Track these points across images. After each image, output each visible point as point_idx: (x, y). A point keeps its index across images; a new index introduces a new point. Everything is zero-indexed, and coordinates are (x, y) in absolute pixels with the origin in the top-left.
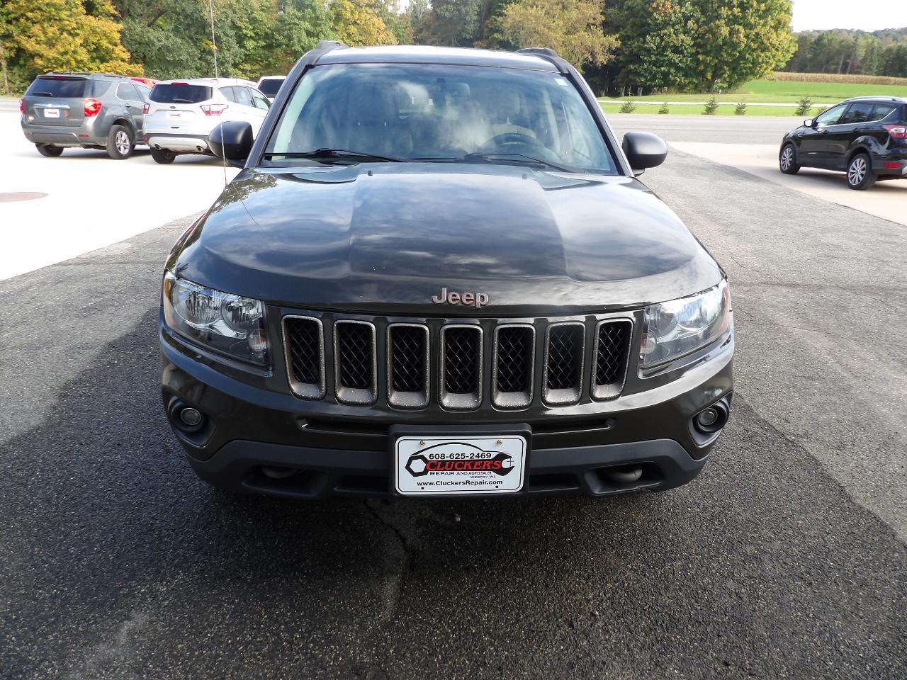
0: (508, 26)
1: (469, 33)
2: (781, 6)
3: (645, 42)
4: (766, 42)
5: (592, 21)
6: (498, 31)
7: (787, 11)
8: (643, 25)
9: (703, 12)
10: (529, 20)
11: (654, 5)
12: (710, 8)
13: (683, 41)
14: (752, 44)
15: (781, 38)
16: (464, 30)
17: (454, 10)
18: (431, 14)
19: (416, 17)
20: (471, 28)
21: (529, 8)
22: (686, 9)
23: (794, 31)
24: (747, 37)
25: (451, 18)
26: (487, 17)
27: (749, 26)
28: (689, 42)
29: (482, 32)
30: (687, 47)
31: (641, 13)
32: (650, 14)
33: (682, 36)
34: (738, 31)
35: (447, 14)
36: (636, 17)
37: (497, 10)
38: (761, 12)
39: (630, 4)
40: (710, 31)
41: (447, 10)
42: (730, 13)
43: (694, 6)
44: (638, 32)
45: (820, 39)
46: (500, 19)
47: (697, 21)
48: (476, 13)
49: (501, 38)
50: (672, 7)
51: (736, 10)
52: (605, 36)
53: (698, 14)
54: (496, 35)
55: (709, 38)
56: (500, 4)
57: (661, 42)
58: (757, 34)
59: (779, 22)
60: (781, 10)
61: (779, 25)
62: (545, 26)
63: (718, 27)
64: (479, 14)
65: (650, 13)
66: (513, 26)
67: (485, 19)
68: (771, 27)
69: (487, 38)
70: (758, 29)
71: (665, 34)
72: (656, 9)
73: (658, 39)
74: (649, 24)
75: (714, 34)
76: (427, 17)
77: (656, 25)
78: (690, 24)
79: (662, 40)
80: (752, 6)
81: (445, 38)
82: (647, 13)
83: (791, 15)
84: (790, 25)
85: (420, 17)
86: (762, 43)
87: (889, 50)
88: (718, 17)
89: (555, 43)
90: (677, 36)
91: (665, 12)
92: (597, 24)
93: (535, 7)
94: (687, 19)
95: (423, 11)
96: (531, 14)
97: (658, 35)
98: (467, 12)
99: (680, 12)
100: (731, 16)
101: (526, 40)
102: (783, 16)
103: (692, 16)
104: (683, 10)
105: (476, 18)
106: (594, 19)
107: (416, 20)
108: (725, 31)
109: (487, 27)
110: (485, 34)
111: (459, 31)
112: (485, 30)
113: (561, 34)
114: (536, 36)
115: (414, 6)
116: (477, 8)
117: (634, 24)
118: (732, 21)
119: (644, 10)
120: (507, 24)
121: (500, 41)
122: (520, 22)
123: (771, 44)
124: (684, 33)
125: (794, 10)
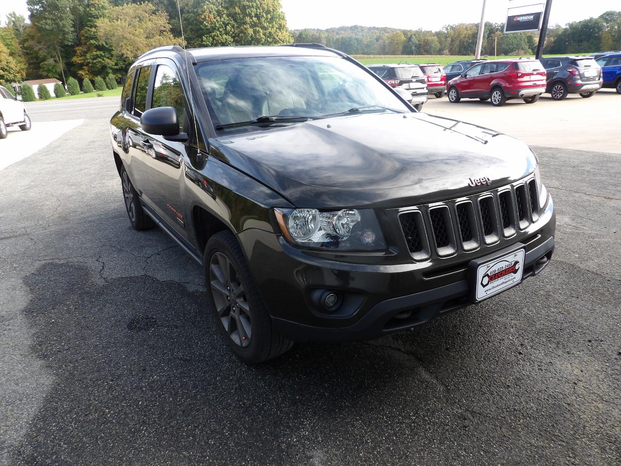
0: (102, 34)
1: (69, 41)
2: (279, 16)
3: (202, 41)
4: (276, 37)
5: (163, 28)
6: (92, 38)
7: (283, 19)
8: (198, 30)
9: (235, 20)
10: (117, 30)
11: (203, 17)
12: (239, 18)
13: (226, 39)
14: (269, 39)
15: (284, 34)
16: (65, 38)
17: (53, 23)
18: (32, 28)
19: (17, 30)
20: (71, 37)
21: (115, 21)
22: (224, 19)
23: (289, 30)
24: (264, 34)
25: (52, 30)
26: (80, 29)
27: (264, 28)
28: (230, 40)
29: (80, 40)
30: (230, 43)
31: (195, 22)
32: (202, 23)
33: (225, 36)
34: (259, 32)
35: (47, 27)
36: (192, 25)
37: (88, 23)
38: (269, 20)
39: (186, 16)
40: (242, 32)
41: (46, 24)
42: (251, 20)
43: (228, 17)
44: (196, 35)
45: (301, 35)
46: (93, 29)
47: (233, 26)
48: (72, 26)
49: (96, 43)
50: (215, 18)
51: (255, 19)
52: (175, 38)
53: (233, 22)
54: (92, 41)
55: (242, 36)
56: (90, 19)
57: (213, 40)
58: (270, 33)
59: (281, 25)
60: (280, 18)
61: (281, 27)
62: (130, 33)
63: (246, 29)
64: (74, 26)
65: (201, 21)
66: (105, 34)
67: (80, 30)
68: (276, 28)
69: (85, 44)
70: (270, 30)
71: (215, 35)
72: (205, 19)
73: (211, 39)
74: (202, 29)
75: (245, 33)
76: (28, 30)
77: (208, 29)
78: (228, 28)
79: (213, 39)
80: (263, 16)
81: (50, 45)
82: (199, 22)
83: (286, 21)
84: (287, 27)
85: (21, 29)
86: (274, 38)
87: (338, 40)
88: (245, 23)
89: (141, 45)
90: (222, 36)
91: (211, 21)
92: (167, 30)
93: (119, 20)
94: (226, 25)
95: (22, 25)
96: (118, 25)
97: (211, 36)
98: (64, 26)
99: (221, 21)
100: (253, 23)
101: (118, 44)
102: (283, 22)
103: (229, 23)
104: (222, 20)
105: (72, 29)
106: (165, 27)
107: (17, 32)
108: (251, 31)
109: (83, 35)
110: (83, 41)
111: (61, 39)
112: (82, 38)
113: (143, 38)
114: (125, 41)
115: (13, 22)
116: (71, 22)
117: (192, 30)
118: (253, 25)
119: (196, 20)
120: (101, 33)
121: (97, 45)
122: (110, 31)
123: (279, 39)
124: (226, 34)
125: (287, 18)
